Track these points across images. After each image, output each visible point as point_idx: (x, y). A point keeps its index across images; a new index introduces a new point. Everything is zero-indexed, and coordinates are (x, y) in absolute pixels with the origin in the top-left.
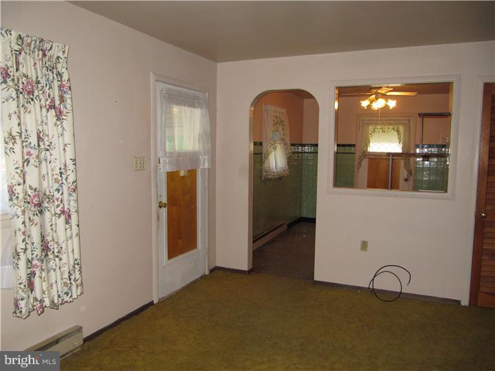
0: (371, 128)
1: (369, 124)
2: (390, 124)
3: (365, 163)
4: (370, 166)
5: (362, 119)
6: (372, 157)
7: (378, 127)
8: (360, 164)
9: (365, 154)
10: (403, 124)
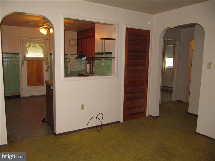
0: (28, 44)
1: (26, 42)
2: (37, 43)
3: (25, 63)
4: (28, 65)
5: (22, 39)
6: (29, 60)
7: (32, 44)
8: (22, 63)
9: (25, 58)
10: (44, 43)
